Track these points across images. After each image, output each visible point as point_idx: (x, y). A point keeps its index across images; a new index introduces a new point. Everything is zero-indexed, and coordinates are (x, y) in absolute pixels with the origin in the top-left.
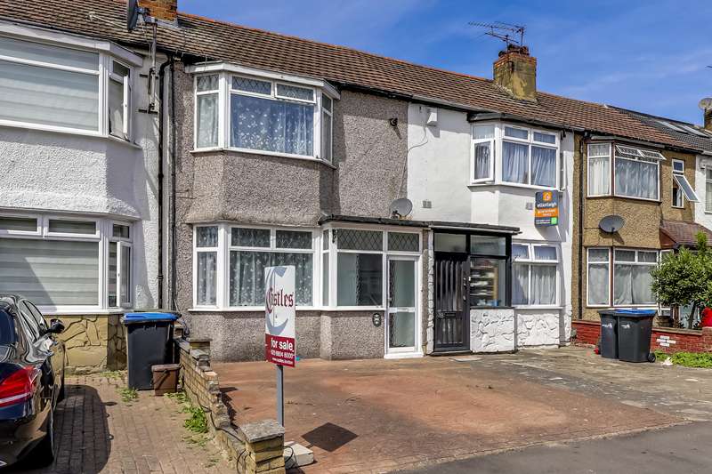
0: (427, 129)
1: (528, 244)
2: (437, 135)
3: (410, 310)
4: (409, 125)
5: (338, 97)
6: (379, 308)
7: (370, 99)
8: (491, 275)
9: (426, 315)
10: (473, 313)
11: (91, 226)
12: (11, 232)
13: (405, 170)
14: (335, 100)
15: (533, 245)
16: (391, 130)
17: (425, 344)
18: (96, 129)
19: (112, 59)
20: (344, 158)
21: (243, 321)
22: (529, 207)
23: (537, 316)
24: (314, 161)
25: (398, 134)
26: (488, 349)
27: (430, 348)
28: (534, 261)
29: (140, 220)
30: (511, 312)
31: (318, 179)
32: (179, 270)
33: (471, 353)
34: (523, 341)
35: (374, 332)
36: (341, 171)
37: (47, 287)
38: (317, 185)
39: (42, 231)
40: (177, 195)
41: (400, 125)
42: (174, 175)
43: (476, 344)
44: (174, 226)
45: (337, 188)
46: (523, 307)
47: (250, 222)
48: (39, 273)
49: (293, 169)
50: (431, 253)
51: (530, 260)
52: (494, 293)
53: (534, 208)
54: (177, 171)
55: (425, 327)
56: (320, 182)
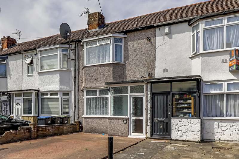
0: (165, 37)
1: (223, 83)
2: (171, 38)
3: (141, 118)
4: (156, 38)
5: (125, 36)
6: (126, 117)
7: (138, 32)
8: (189, 101)
9: (147, 120)
10: (174, 121)
11: (57, 94)
12: (44, 97)
13: (155, 57)
14: (125, 38)
15: (226, 83)
16: (148, 42)
17: (147, 133)
18: (57, 68)
19: (61, 49)
20: (128, 59)
21: (89, 120)
22: (224, 61)
23: (231, 124)
24: (111, 63)
25: (151, 43)
26: (182, 138)
27: (149, 135)
28: (227, 91)
29: (71, 91)
30: (198, 121)
31: (112, 70)
32: (79, 104)
33: (172, 140)
34: (219, 137)
35: (124, 126)
36: (127, 64)
37: (52, 110)
38: (112, 72)
39: (49, 96)
40: (79, 82)
41: (152, 39)
42: (78, 77)
43: (175, 135)
44: (78, 91)
45: (126, 71)
46: (219, 118)
47: (90, 88)
48: (50, 106)
49: (103, 68)
50: (149, 93)
51: (223, 91)
52: (192, 110)
53: (229, 61)
54: (79, 75)
55: (147, 126)
56: (113, 71)
